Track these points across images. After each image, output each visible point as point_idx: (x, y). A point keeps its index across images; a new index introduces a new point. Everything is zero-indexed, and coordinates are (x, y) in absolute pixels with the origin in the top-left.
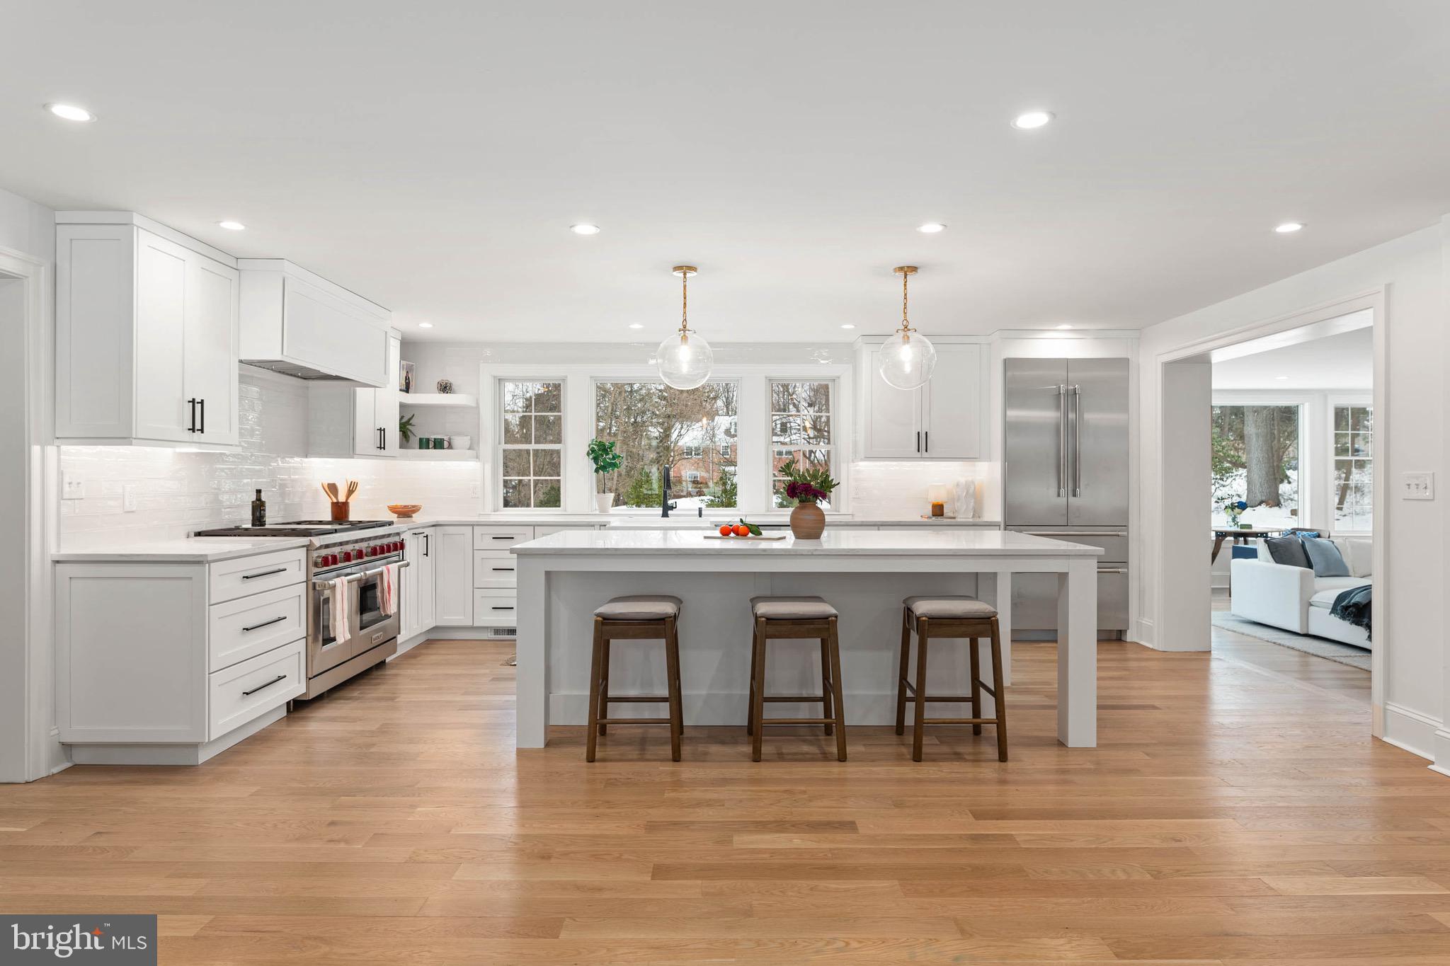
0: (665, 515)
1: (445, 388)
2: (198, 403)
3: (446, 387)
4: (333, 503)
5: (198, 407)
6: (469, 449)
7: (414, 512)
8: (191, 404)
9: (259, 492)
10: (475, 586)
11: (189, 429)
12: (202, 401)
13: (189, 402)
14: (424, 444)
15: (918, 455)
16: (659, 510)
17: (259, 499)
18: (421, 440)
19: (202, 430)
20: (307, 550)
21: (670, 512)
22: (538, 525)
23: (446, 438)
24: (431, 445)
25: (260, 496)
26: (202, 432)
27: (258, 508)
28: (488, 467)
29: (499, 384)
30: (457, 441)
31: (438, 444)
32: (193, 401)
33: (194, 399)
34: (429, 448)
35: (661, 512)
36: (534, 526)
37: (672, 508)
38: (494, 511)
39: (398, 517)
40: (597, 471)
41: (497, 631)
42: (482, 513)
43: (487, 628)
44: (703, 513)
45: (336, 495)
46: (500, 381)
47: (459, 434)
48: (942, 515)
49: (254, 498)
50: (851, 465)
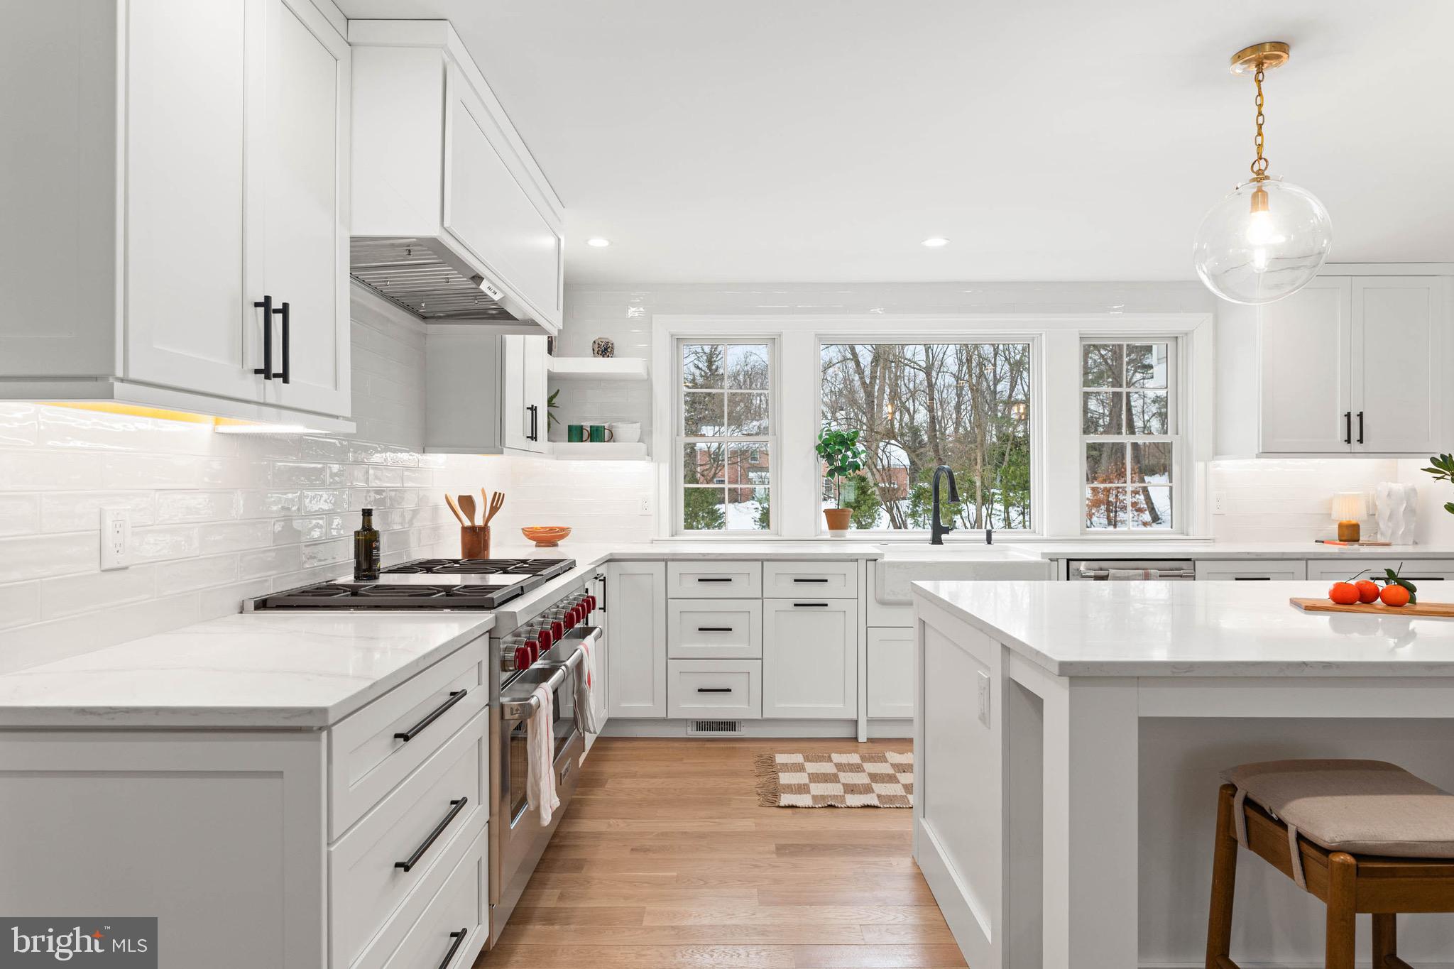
0: (936, 540)
1: (604, 350)
2: (276, 311)
3: (606, 349)
4: (464, 529)
5: (277, 319)
6: (639, 442)
7: (562, 537)
8: (261, 310)
9: (367, 513)
10: (670, 656)
11: (257, 372)
12: (286, 306)
13: (257, 305)
14: (576, 434)
15: (1346, 447)
16: (927, 533)
17: (367, 527)
18: (570, 428)
19: (285, 376)
20: (490, 638)
21: (944, 536)
22: (768, 560)
23: (606, 426)
24: (585, 434)
25: (369, 522)
26: (286, 381)
27: (367, 544)
28: (665, 469)
29: (677, 347)
30: (622, 430)
31: (596, 434)
32: (266, 303)
33: (268, 299)
34: (582, 441)
35: (929, 536)
36: (763, 561)
37: (947, 531)
38: (672, 536)
39: (536, 546)
40: (831, 473)
41: (702, 725)
42: (656, 538)
43: (687, 720)
44: (994, 536)
45: (471, 515)
46: (679, 340)
47: (623, 420)
48: (1358, 540)
49: (358, 526)
50: (1211, 464)
